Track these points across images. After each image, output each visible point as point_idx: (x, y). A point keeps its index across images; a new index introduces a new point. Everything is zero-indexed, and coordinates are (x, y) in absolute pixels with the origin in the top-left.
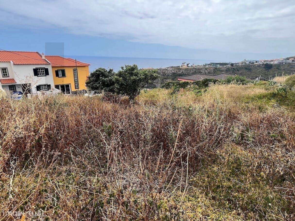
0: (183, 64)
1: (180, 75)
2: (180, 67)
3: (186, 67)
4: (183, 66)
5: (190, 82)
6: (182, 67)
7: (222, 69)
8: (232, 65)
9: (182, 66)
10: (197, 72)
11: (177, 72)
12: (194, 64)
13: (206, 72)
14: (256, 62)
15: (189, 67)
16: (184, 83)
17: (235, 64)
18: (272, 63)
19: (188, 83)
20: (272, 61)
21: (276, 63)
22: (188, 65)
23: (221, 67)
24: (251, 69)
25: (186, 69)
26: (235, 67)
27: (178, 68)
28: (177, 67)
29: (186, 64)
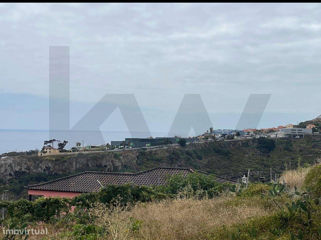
0: (48, 144)
1: (39, 178)
2: (39, 154)
3: (57, 153)
4: (48, 150)
5: (66, 200)
6: (43, 155)
7: (158, 156)
8: (182, 142)
9: (45, 150)
10: (90, 165)
11: (28, 168)
12: (80, 144)
13: (118, 163)
14: (238, 134)
15: (66, 151)
16: (44, 204)
17: (190, 139)
18: (273, 136)
19: (57, 202)
20: (271, 131)
21: (281, 135)
22: (61, 146)
23: (154, 148)
24: (229, 153)
25: (58, 160)
26: (190, 150)
27: (33, 155)
28: (28, 153)
29: (55, 145)
